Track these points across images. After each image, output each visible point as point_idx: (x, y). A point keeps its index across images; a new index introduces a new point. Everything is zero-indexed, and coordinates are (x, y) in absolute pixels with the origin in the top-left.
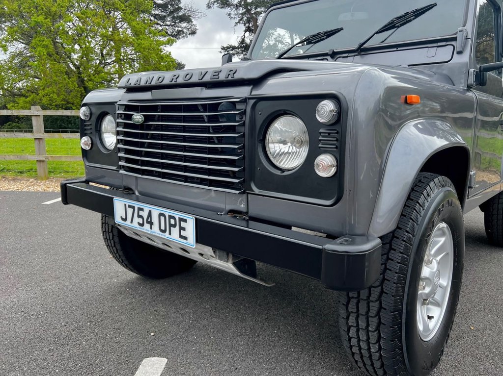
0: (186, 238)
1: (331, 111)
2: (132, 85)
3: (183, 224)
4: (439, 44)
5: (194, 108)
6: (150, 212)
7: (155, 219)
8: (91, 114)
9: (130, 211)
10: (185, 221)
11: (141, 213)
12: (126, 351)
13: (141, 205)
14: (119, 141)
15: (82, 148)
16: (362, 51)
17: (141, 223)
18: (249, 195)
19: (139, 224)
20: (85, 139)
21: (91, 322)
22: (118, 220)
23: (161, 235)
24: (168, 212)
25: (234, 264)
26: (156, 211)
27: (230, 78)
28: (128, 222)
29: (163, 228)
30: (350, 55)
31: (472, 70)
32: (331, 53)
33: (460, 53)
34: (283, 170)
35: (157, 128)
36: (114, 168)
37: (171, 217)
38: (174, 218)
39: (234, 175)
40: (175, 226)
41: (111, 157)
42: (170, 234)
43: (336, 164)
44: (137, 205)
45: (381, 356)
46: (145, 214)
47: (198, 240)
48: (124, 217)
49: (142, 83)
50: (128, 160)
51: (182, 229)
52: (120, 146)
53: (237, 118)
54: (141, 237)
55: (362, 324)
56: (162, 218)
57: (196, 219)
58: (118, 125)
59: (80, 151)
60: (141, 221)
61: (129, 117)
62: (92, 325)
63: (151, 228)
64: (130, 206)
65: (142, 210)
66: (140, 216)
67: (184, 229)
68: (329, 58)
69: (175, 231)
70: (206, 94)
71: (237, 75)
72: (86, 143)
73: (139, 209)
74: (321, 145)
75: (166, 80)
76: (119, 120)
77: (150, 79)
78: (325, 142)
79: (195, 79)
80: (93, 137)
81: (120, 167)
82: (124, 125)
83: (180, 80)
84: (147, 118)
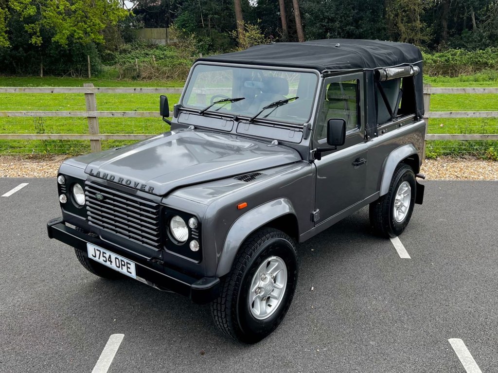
0: (131, 273)
1: (195, 224)
3: (129, 265)
6: (110, 256)
7: (113, 259)
8: (65, 180)
9: (98, 253)
11: (104, 255)
12: (100, 331)
13: (105, 251)
15: (60, 202)
17: (105, 260)
18: (163, 252)
20: (62, 196)
21: (75, 314)
22: (90, 256)
23: (117, 269)
24: (120, 258)
26: (114, 256)
27: (150, 191)
28: (97, 258)
29: (118, 265)
30: (248, 122)
33: (305, 139)
34: (179, 242)
36: (84, 219)
37: (122, 261)
38: (123, 261)
40: (124, 265)
41: (82, 210)
42: (122, 269)
43: (199, 246)
44: (102, 250)
45: (229, 330)
46: (107, 256)
47: (137, 274)
48: (94, 255)
49: (101, 176)
50: (93, 218)
51: (128, 268)
52: (88, 203)
55: (219, 315)
56: (117, 260)
57: (136, 264)
58: (86, 195)
59: (59, 203)
61: (94, 193)
62: (76, 316)
63: (111, 264)
64: (97, 250)
65: (105, 253)
66: (104, 256)
68: (234, 120)
69: (125, 268)
70: (139, 193)
71: (154, 192)
72: (63, 199)
73: (103, 253)
74: (193, 236)
75: (116, 180)
76: (87, 193)
77: (105, 176)
78: (194, 234)
79: (132, 185)
80: (68, 195)
81: (89, 220)
82: (90, 197)
83: (124, 183)
84: (105, 198)
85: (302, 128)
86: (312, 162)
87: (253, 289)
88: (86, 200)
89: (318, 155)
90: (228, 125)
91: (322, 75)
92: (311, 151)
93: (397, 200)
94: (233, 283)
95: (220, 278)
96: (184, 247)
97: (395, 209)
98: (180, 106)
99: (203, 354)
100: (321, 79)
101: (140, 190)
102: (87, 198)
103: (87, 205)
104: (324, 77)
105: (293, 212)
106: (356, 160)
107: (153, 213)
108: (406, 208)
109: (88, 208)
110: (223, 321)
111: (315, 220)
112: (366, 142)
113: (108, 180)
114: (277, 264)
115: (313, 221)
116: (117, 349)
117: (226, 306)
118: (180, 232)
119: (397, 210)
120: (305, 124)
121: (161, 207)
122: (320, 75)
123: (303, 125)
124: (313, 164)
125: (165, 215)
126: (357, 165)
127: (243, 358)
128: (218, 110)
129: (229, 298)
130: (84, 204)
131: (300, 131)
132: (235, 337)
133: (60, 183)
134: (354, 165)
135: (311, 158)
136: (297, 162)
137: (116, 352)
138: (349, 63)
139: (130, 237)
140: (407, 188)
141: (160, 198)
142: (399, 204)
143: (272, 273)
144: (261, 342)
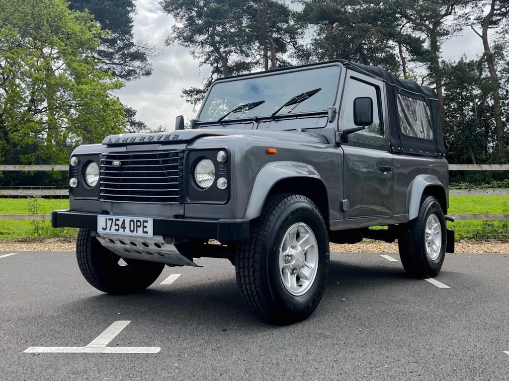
0: (147, 233)
1: (223, 156)
2: (113, 142)
3: (145, 224)
4: (320, 116)
5: (154, 156)
6: (124, 220)
7: (127, 225)
8: (79, 162)
9: (109, 222)
10: (147, 222)
11: (117, 222)
13: (117, 217)
14: (100, 179)
15: (70, 187)
16: (275, 118)
17: (117, 229)
18: (185, 204)
19: (116, 230)
20: (73, 179)
22: (100, 230)
23: (131, 234)
24: (135, 219)
25: (175, 245)
26: (128, 219)
27: (175, 139)
28: (108, 231)
29: (132, 229)
30: (268, 120)
31: (337, 133)
32: (255, 119)
33: (330, 122)
34: (203, 188)
35: (129, 169)
36: (96, 198)
37: (138, 221)
38: (140, 221)
39: (176, 193)
40: (140, 226)
42: (137, 232)
43: (227, 182)
44: (114, 218)
46: (120, 223)
47: (154, 234)
48: (105, 227)
49: (121, 142)
50: (106, 192)
51: (144, 227)
52: (101, 182)
53: (179, 161)
54: (114, 243)
56: (132, 223)
57: (154, 220)
58: (101, 168)
60: (117, 227)
61: (110, 163)
63: (124, 231)
64: (109, 219)
65: (118, 220)
66: (116, 225)
67: (146, 227)
68: (254, 122)
69: (140, 230)
71: (179, 139)
73: (116, 220)
74: (220, 173)
76: (101, 165)
77: (126, 139)
78: (222, 171)
79: (155, 139)
80: (80, 177)
82: (105, 169)
86: (339, 146)
93: (427, 233)
97: (426, 244)
108: (438, 247)
113: (127, 144)
114: (308, 235)
115: (343, 211)
116: (124, 328)
117: (254, 259)
119: (428, 246)
124: (340, 148)
130: (97, 182)
135: (338, 139)
140: (436, 224)
141: (186, 145)
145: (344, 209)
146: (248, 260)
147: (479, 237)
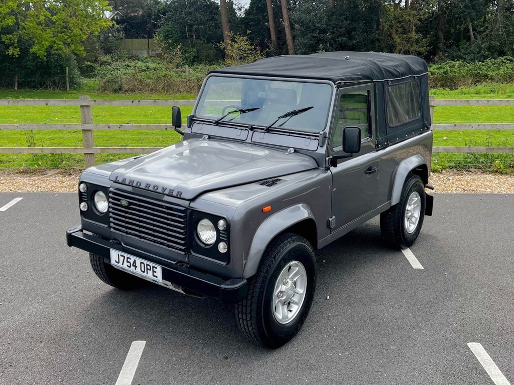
0: (157, 277)
1: (224, 226)
3: (155, 269)
6: (135, 260)
7: (138, 264)
8: (87, 188)
9: (121, 259)
10: (156, 268)
11: (129, 260)
12: (121, 338)
13: (129, 256)
15: (81, 210)
17: (129, 265)
18: (190, 255)
20: (83, 204)
21: (93, 322)
22: (113, 262)
23: (142, 273)
24: (146, 262)
26: (139, 261)
27: (179, 195)
28: (120, 264)
29: (143, 270)
33: (322, 147)
34: (206, 245)
36: (106, 226)
37: (147, 265)
38: (149, 266)
39: (182, 244)
40: (150, 270)
41: (104, 217)
42: (147, 273)
43: (227, 247)
44: (126, 255)
45: (253, 332)
46: (132, 261)
47: (163, 278)
48: (117, 261)
50: (117, 224)
51: (154, 272)
52: (111, 210)
55: (245, 317)
56: (142, 265)
57: (162, 268)
59: (79, 211)
61: (119, 200)
62: (94, 324)
63: (135, 269)
64: (121, 255)
65: (130, 258)
66: (128, 262)
69: (150, 273)
70: (166, 198)
71: (182, 196)
72: (84, 206)
73: (128, 258)
74: (221, 238)
75: (143, 186)
76: (110, 200)
77: (131, 182)
78: (222, 237)
79: (160, 190)
80: (89, 203)
81: (111, 227)
82: (114, 204)
83: (151, 188)
84: (130, 203)
85: (318, 136)
86: (328, 169)
87: (276, 293)
88: (109, 207)
89: (334, 163)
90: (242, 134)
91: (336, 86)
92: (327, 158)
93: (407, 210)
94: (258, 285)
95: (247, 279)
96: (212, 250)
97: (406, 220)
98: (193, 116)
99: (226, 358)
100: (335, 90)
101: (168, 195)
102: (111, 205)
103: (110, 212)
104: (338, 88)
105: (312, 217)
106: (369, 169)
107: (180, 217)
108: (417, 219)
109: (111, 214)
110: (247, 324)
111: (332, 226)
112: (377, 151)
113: (133, 187)
114: (297, 269)
115: (329, 228)
116: (141, 354)
117: (251, 308)
118: (207, 235)
119: (407, 220)
120: (321, 132)
121: (189, 211)
122: (334, 86)
123: (319, 133)
124: (329, 171)
125: (193, 218)
126: (370, 173)
127: (267, 362)
128: (232, 120)
129: (255, 300)
130: (106, 211)
131: (316, 139)
132: (259, 339)
133: (82, 191)
134: (366, 173)
135: (327, 165)
136: (314, 169)
137: (140, 358)
138: (359, 75)
139: (154, 241)
140: (416, 199)
141: (188, 202)
142: (410, 214)
143: (292, 278)
144: (283, 347)
145: (331, 226)
146: (246, 308)
147: (461, 167)
